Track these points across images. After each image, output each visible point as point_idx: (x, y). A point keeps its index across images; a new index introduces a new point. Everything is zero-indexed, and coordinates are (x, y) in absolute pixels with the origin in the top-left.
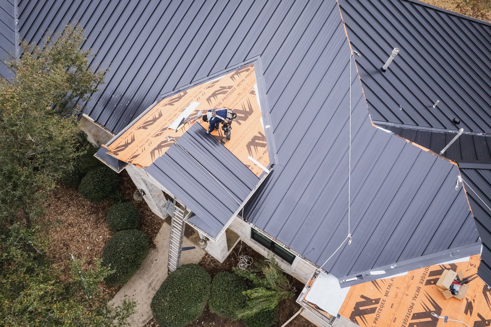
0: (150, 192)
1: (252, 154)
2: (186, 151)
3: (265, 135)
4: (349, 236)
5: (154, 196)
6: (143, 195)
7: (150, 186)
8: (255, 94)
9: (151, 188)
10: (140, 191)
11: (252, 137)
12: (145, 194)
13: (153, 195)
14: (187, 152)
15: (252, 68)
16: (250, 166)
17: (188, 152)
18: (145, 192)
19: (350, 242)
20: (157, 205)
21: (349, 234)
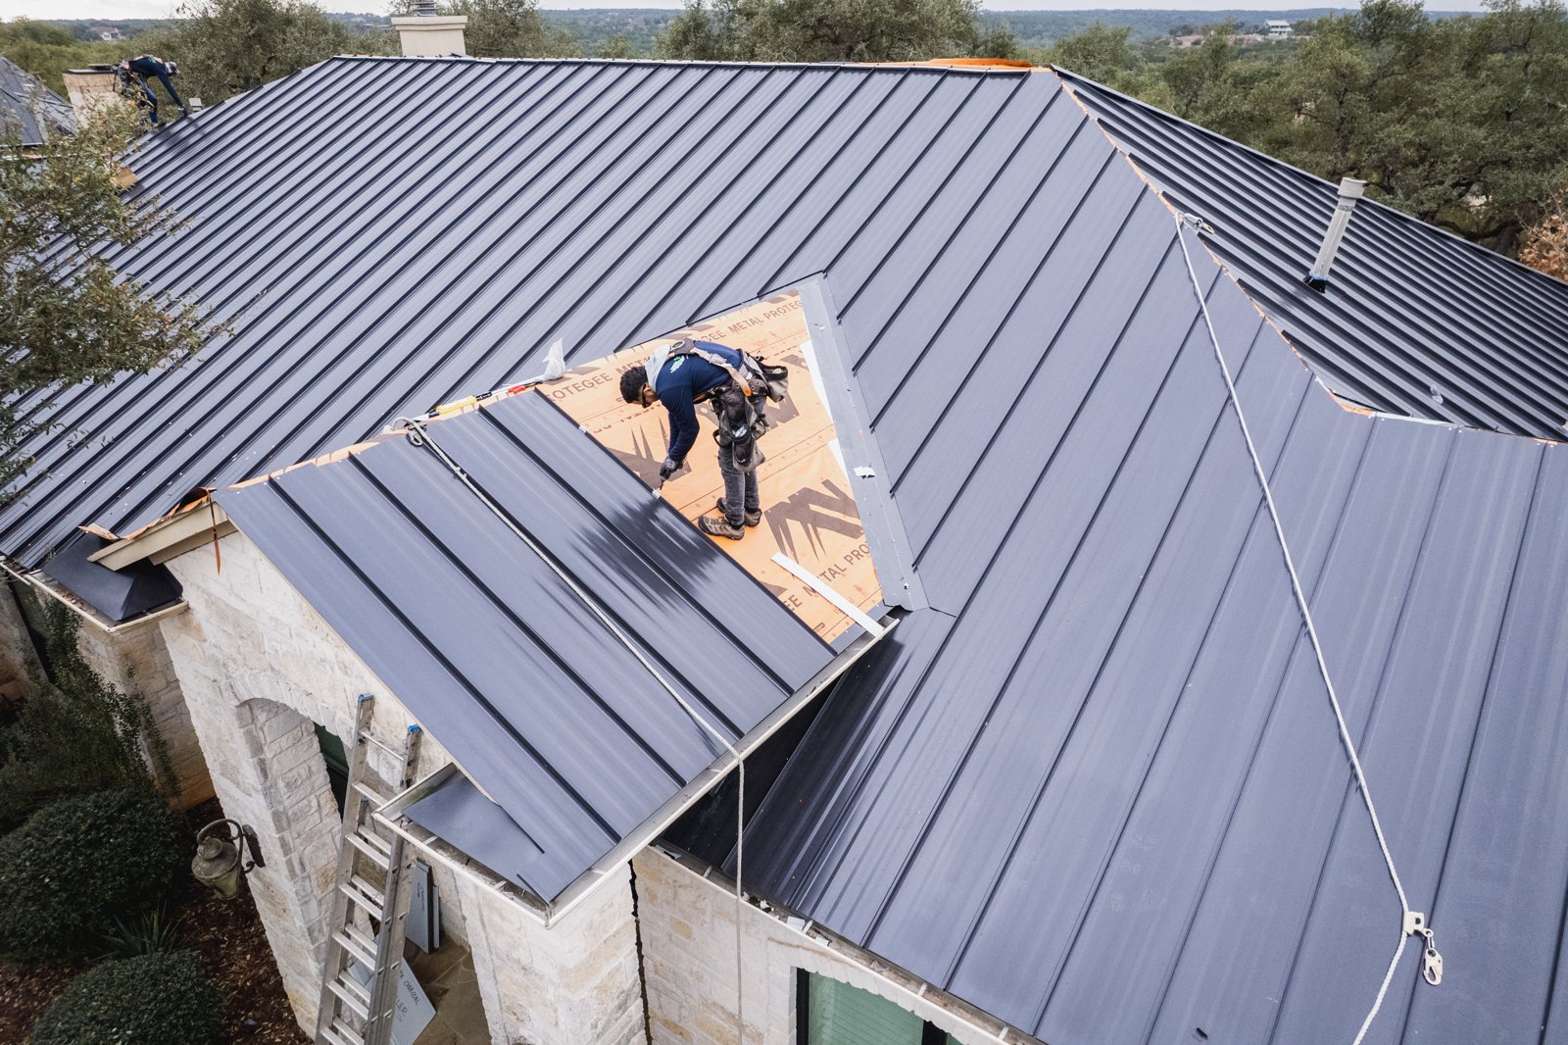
0: (279, 829)
1: (792, 548)
2: (457, 470)
3: (851, 496)
4: (1409, 926)
5: (302, 864)
6: (251, 865)
7: (281, 784)
8: (807, 368)
9: (287, 803)
10: (234, 832)
11: (795, 490)
12: (261, 864)
13: (295, 857)
14: (464, 477)
15: (790, 300)
16: (782, 590)
17: (468, 478)
18: (259, 839)
19: (1434, 962)
20: (310, 931)
21: (1410, 917)
